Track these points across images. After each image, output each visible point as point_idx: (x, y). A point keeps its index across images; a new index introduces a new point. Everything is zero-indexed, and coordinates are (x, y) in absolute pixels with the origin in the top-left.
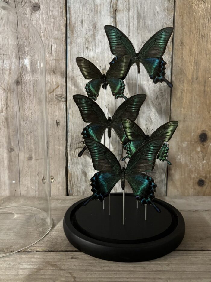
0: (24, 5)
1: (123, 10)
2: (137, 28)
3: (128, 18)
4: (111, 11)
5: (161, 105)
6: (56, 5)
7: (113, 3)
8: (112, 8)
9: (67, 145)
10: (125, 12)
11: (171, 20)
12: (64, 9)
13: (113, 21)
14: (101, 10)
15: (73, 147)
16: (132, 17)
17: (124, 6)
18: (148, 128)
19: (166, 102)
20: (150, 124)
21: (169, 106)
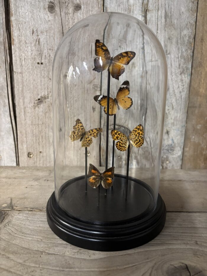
0: (67, 6)
1: (153, 10)
2: (164, 26)
3: (157, 17)
4: (142, 11)
5: (181, 93)
6: (96, 6)
7: (145, 3)
8: (143, 8)
10: (155, 12)
11: (194, 19)
12: (102, 9)
13: (144, 20)
14: (134, 9)
16: (161, 16)
17: (154, 6)
18: (170, 113)
19: (186, 91)
20: (171, 109)
21: (188, 94)
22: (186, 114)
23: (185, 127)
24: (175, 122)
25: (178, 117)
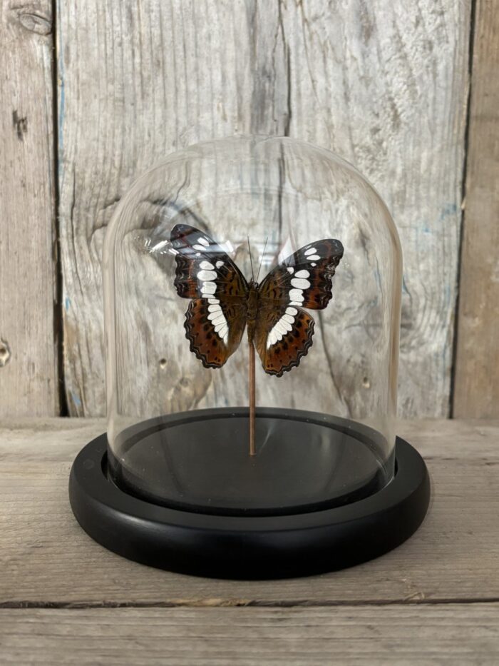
5: (434, 50)
9: (57, 213)
15: (83, 221)
18: (385, 144)
19: (455, 37)
20: (389, 126)
21: (467, 55)
22: (461, 150)
23: (459, 214)
24: (408, 190)
25: (423, 165)
